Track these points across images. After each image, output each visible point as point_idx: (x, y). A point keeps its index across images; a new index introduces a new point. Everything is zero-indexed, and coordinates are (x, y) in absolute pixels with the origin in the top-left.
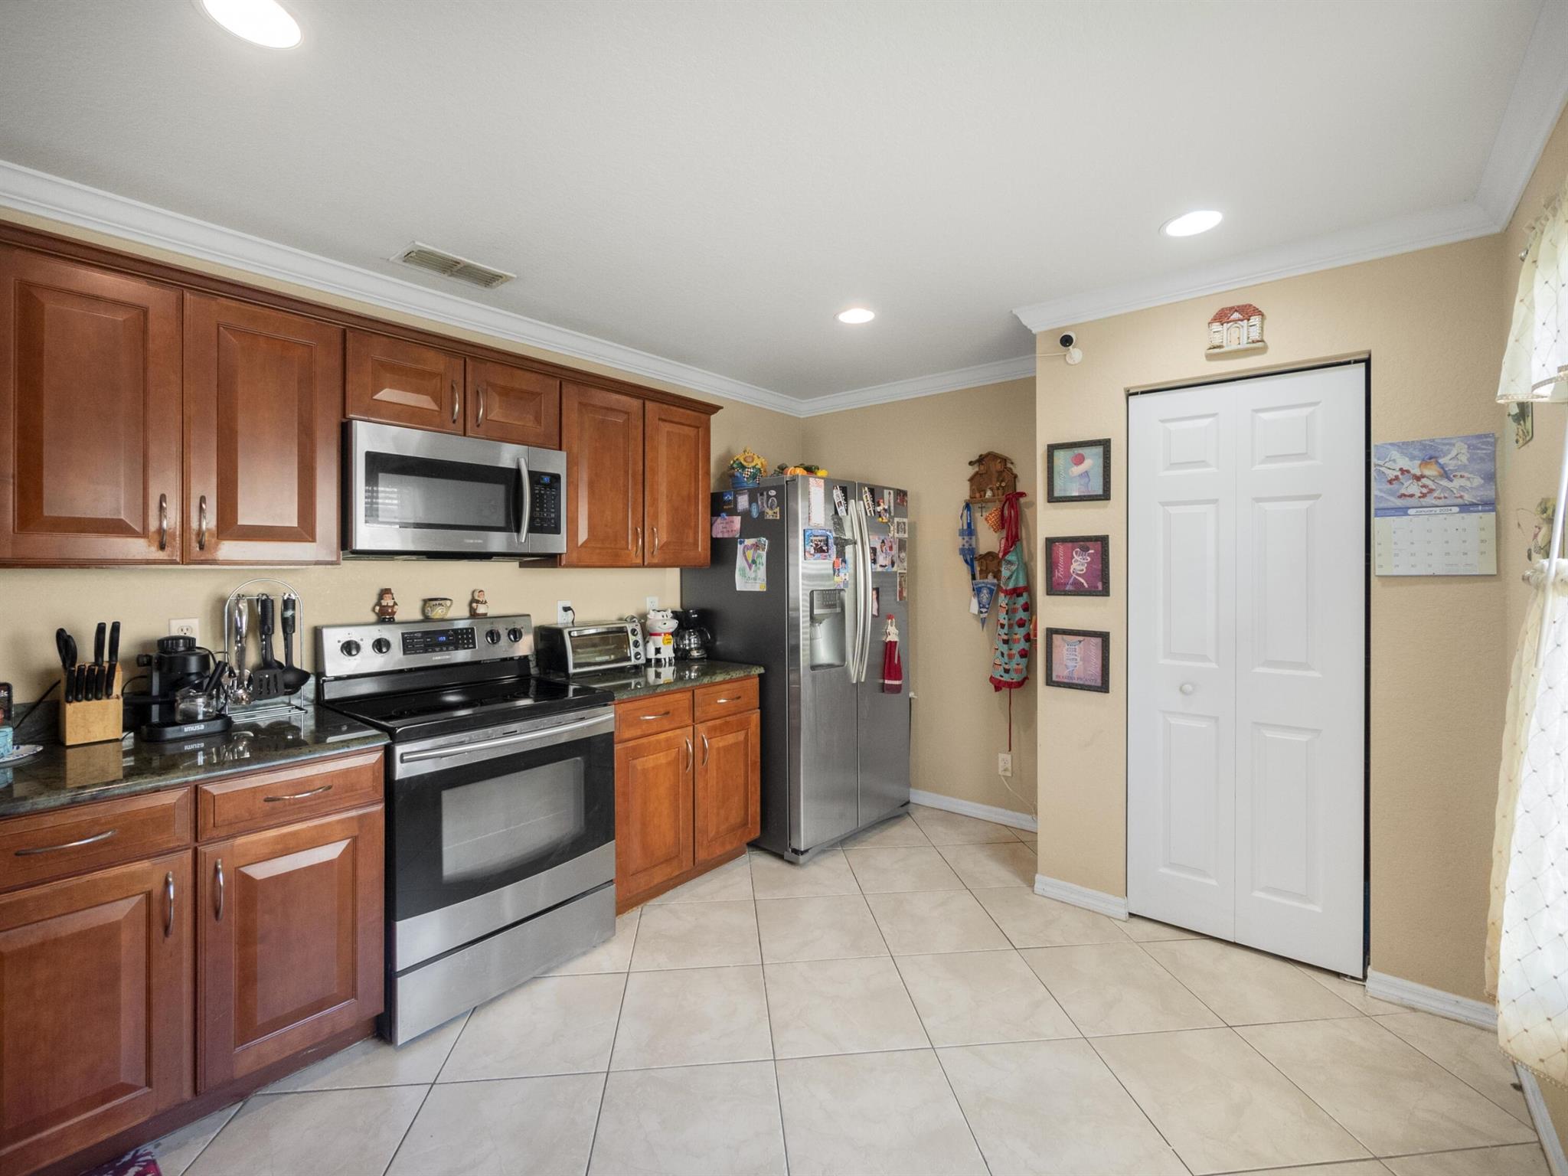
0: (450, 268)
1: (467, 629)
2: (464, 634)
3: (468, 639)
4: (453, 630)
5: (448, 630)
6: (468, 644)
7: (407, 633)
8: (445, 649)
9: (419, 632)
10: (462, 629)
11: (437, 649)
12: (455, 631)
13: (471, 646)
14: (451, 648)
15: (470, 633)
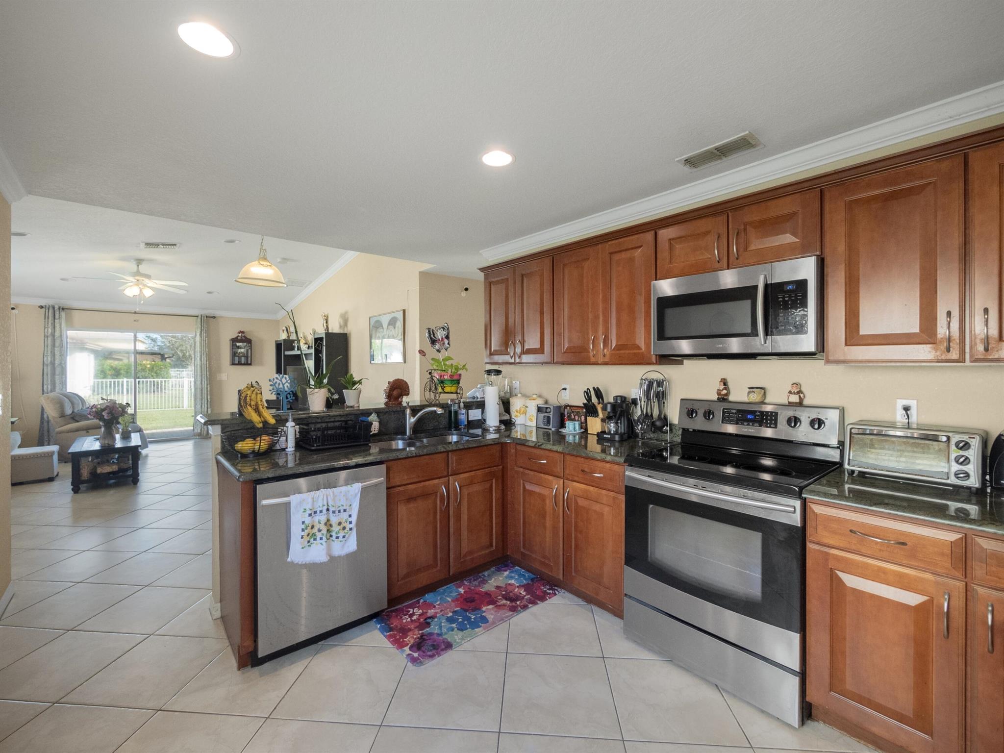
0: (723, 152)
1: (772, 413)
2: (769, 416)
3: (771, 420)
4: (759, 412)
5: (756, 411)
6: (771, 424)
7: (726, 409)
8: (751, 424)
9: (735, 409)
10: (767, 412)
11: (745, 423)
12: (762, 413)
13: (773, 426)
14: (756, 424)
15: (774, 416)
